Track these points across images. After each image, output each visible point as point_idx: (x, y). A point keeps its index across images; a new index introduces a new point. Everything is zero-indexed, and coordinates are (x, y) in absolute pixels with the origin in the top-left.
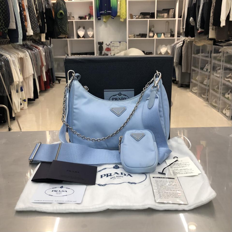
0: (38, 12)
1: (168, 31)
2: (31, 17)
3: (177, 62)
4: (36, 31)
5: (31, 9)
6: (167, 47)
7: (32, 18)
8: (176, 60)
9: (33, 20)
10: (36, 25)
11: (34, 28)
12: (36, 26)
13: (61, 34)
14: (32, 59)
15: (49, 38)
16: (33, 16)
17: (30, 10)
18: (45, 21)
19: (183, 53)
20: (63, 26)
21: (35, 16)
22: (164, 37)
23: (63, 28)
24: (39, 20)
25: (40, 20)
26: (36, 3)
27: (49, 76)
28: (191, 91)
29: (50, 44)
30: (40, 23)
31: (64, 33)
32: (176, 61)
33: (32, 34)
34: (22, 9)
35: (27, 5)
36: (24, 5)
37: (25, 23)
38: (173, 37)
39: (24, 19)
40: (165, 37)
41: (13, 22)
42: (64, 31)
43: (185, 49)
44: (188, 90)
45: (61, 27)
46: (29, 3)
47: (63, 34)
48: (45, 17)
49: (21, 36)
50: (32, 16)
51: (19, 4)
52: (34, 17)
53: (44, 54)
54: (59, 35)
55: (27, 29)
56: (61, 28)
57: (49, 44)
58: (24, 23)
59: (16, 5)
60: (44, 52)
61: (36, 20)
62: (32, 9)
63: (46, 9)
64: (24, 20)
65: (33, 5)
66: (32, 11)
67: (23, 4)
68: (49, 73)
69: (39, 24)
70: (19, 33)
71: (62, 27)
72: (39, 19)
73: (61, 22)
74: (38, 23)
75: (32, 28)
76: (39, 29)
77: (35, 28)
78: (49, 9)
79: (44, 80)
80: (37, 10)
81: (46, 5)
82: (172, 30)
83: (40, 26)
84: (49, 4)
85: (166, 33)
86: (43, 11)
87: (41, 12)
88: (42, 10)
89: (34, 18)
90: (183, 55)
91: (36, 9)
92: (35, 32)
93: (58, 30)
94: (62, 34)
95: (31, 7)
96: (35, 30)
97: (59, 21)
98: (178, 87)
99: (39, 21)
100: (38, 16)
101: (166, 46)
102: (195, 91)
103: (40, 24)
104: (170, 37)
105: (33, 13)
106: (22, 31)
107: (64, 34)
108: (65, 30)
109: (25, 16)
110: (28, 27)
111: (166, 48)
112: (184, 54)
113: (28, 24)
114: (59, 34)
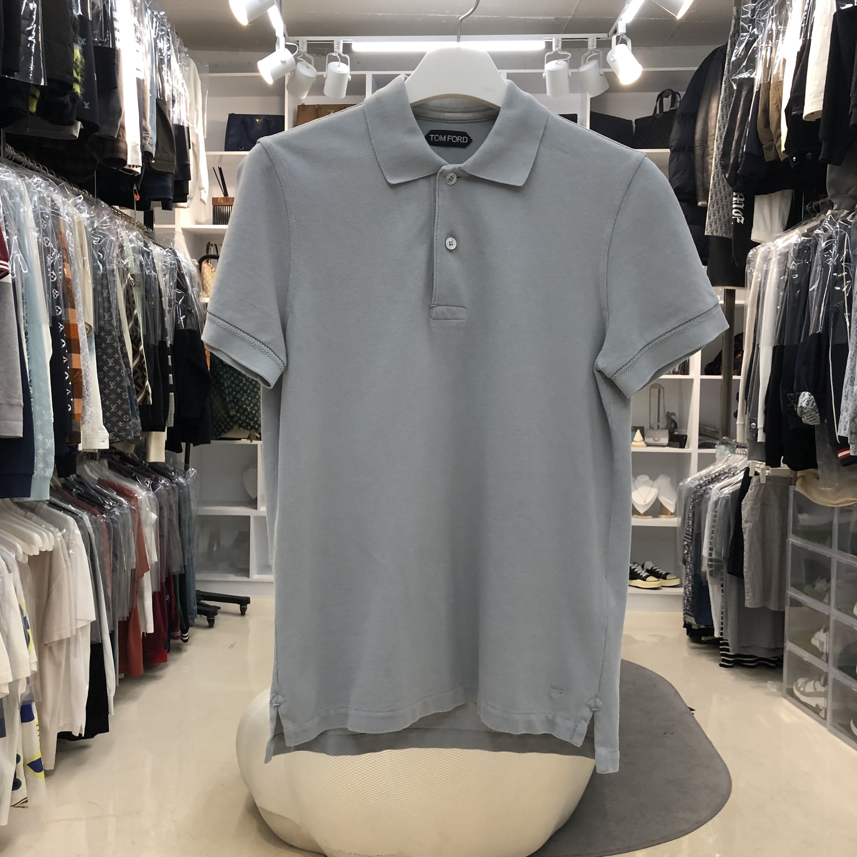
0: (142, 347)
1: (659, 421)
2: (108, 371)
3: (716, 560)
4: (123, 434)
5: (108, 341)
6: (656, 483)
7: (109, 377)
8: (711, 549)
9: (112, 387)
10: (125, 407)
11: (114, 419)
12: (126, 412)
13: (232, 427)
14: (96, 552)
15: (183, 445)
16: (117, 368)
17: (104, 345)
18: (171, 382)
19: (746, 526)
20: (242, 396)
21: (124, 369)
22: (643, 443)
23: (244, 403)
24: (144, 383)
25: (147, 383)
26: (135, 312)
27: (170, 606)
28: (791, 694)
29: (187, 468)
30: (147, 392)
31: (244, 425)
32: (710, 555)
33: (106, 446)
34: (64, 345)
35: (92, 324)
36: (76, 326)
37: (77, 405)
38: (682, 446)
39: (72, 388)
40: (648, 445)
41: (11, 405)
42: (247, 417)
43: (752, 509)
44: (771, 686)
45: (236, 402)
46: (104, 318)
47: (240, 426)
48: (170, 364)
49: (46, 463)
50: (112, 368)
51: (55, 321)
52: (119, 373)
53: (154, 516)
54: (224, 431)
55: (79, 428)
56: (236, 404)
57: (183, 469)
58: (72, 404)
59: (40, 327)
60: (155, 509)
61: (127, 383)
62: (113, 339)
63: (178, 332)
64: (69, 392)
65: (119, 321)
66: (113, 348)
67: (71, 322)
68: (169, 592)
69: (138, 400)
70: (39, 451)
71: (239, 400)
72: (144, 377)
73: (237, 382)
74: (135, 397)
75: (107, 422)
76: (139, 421)
77: (118, 422)
78: (190, 331)
79: (146, 628)
80: (135, 342)
81: (177, 319)
82: (673, 417)
83: (144, 407)
84: (190, 312)
85: (651, 428)
86: (163, 343)
87: (154, 346)
88: (159, 338)
89: (118, 379)
90: (745, 537)
91: (131, 336)
92: (119, 436)
93: (222, 413)
94: (236, 427)
95: (109, 333)
96: (120, 429)
97: (228, 375)
98: (721, 665)
99: (141, 386)
100: (140, 367)
101: (651, 482)
102: (813, 702)
103: (145, 398)
104: (669, 445)
105: (116, 356)
106: (53, 440)
107: (246, 428)
108: (251, 412)
109: (77, 374)
110: (87, 418)
111: (652, 486)
112: (750, 531)
113: (87, 407)
114: (223, 428)
